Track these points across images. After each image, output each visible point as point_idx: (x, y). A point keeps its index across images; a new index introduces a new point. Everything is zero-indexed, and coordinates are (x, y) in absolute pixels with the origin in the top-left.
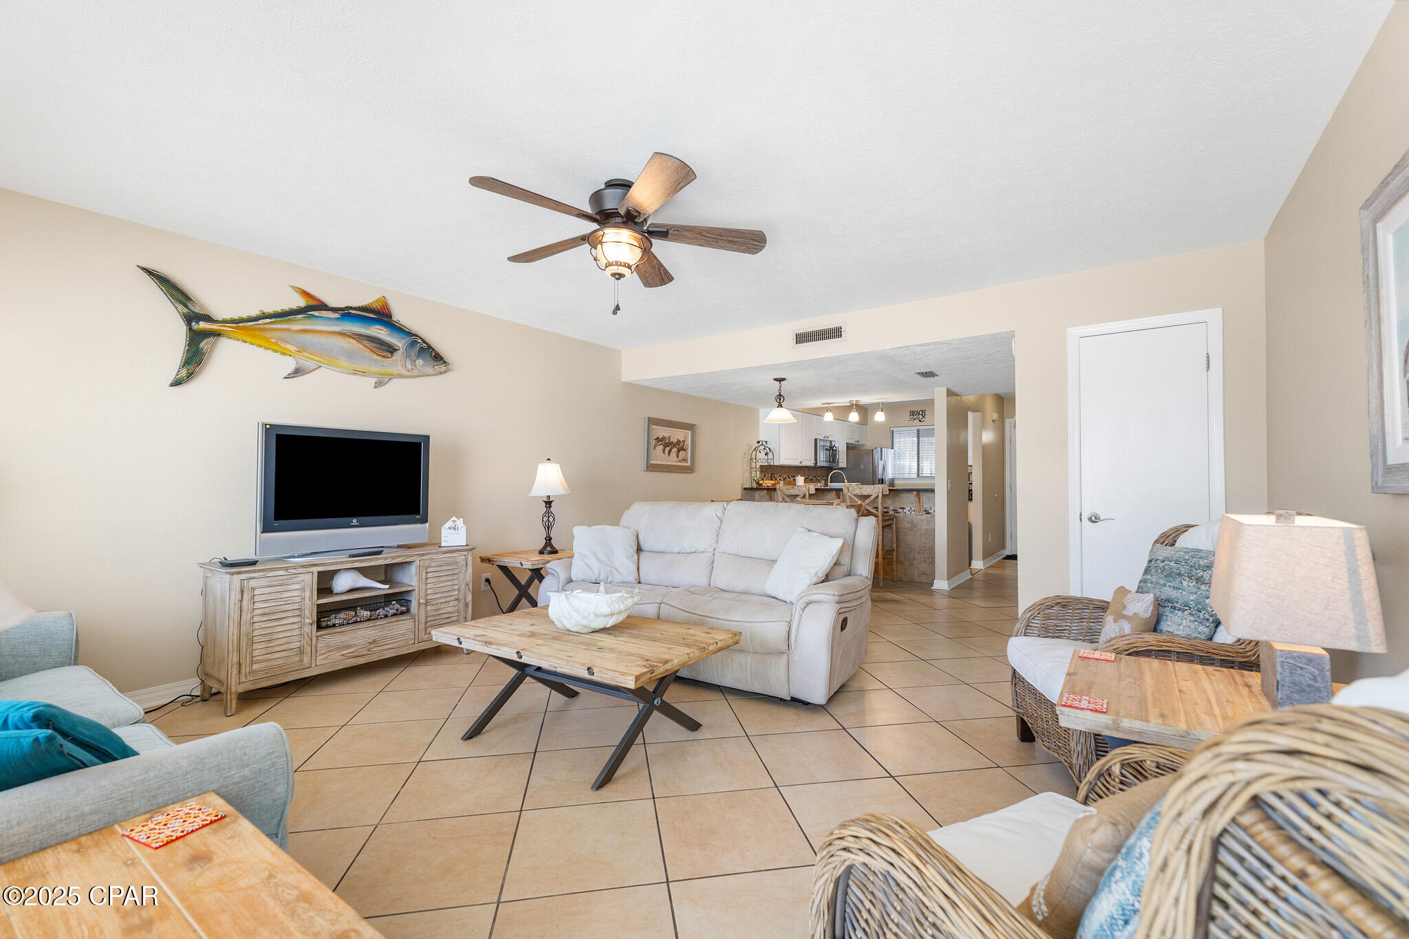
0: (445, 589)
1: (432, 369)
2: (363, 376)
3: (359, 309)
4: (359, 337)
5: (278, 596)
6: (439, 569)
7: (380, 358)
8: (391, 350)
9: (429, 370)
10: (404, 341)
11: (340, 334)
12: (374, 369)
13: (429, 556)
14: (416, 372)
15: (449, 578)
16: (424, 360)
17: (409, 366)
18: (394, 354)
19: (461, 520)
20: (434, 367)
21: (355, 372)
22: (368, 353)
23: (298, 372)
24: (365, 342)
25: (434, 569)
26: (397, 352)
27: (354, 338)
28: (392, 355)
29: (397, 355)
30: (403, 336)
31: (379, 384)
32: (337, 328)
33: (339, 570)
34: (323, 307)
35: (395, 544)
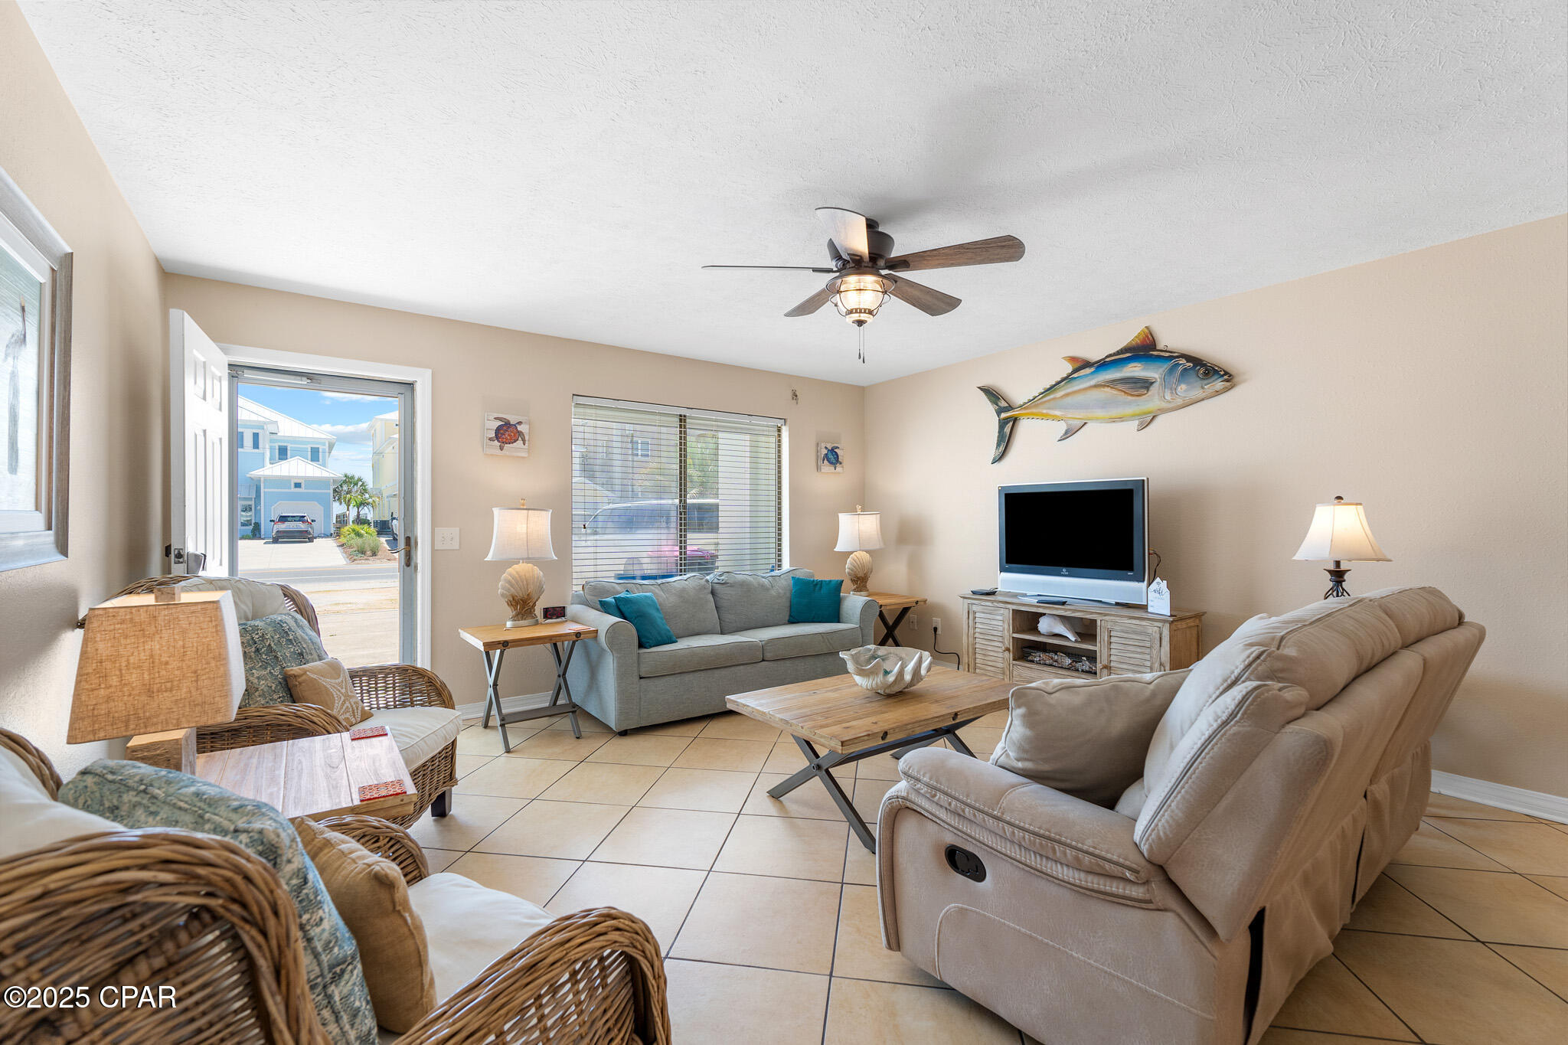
0: (1132, 661)
1: (1201, 391)
2: (1122, 421)
3: (1118, 353)
4: (1112, 384)
5: (988, 621)
6: (1126, 635)
7: (1134, 398)
8: (1147, 385)
9: (1197, 393)
10: (1161, 370)
11: (1096, 386)
12: (1129, 411)
13: (1112, 618)
14: (1179, 402)
15: (1139, 650)
16: (1188, 384)
17: (1168, 397)
18: (1151, 388)
19: (1165, 582)
20: (1203, 388)
21: (1113, 420)
22: (1122, 397)
23: (1068, 434)
24: (1120, 387)
25: (1119, 634)
26: (1154, 385)
27: (1108, 386)
28: (1148, 391)
29: (1154, 389)
30: (1158, 364)
31: (1143, 426)
32: (1093, 382)
33: (1045, 614)
34: (1087, 364)
35: (1113, 601)
